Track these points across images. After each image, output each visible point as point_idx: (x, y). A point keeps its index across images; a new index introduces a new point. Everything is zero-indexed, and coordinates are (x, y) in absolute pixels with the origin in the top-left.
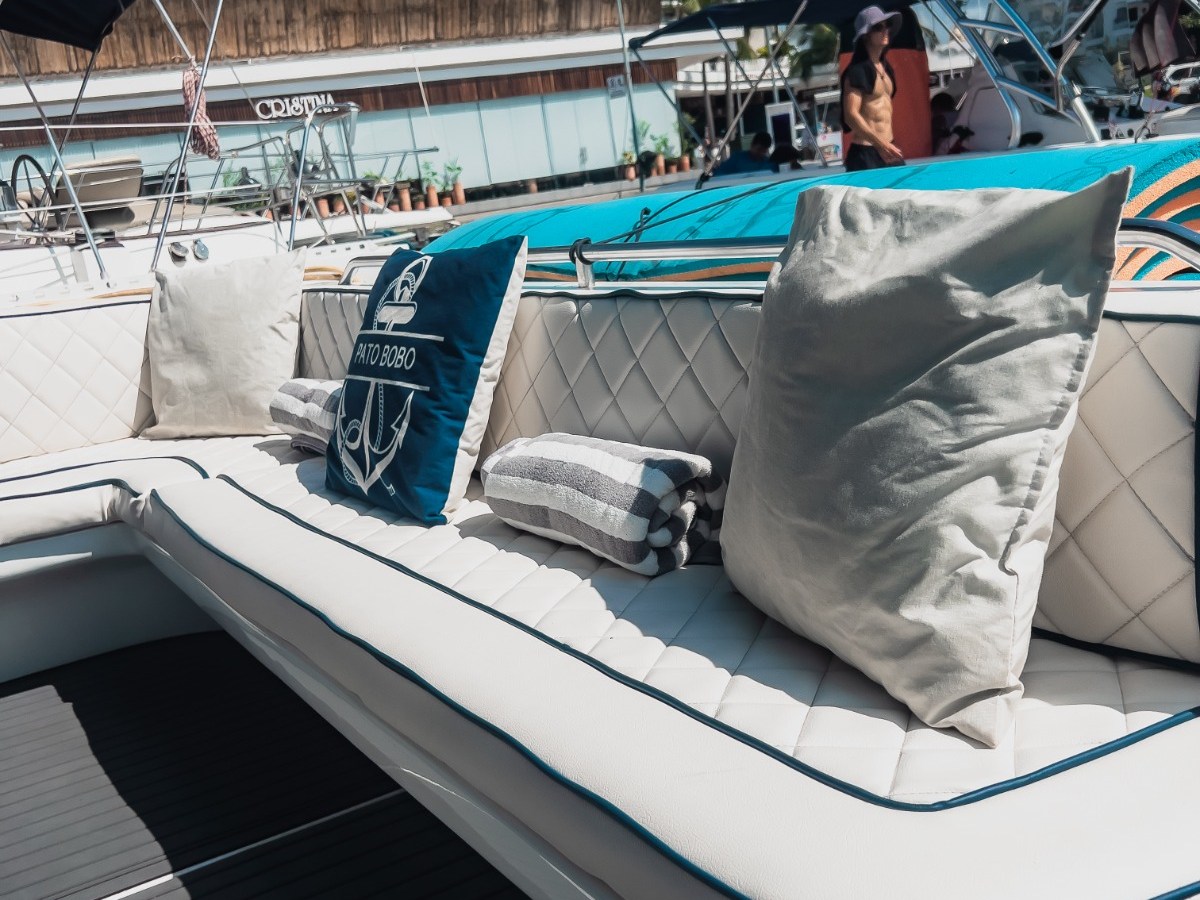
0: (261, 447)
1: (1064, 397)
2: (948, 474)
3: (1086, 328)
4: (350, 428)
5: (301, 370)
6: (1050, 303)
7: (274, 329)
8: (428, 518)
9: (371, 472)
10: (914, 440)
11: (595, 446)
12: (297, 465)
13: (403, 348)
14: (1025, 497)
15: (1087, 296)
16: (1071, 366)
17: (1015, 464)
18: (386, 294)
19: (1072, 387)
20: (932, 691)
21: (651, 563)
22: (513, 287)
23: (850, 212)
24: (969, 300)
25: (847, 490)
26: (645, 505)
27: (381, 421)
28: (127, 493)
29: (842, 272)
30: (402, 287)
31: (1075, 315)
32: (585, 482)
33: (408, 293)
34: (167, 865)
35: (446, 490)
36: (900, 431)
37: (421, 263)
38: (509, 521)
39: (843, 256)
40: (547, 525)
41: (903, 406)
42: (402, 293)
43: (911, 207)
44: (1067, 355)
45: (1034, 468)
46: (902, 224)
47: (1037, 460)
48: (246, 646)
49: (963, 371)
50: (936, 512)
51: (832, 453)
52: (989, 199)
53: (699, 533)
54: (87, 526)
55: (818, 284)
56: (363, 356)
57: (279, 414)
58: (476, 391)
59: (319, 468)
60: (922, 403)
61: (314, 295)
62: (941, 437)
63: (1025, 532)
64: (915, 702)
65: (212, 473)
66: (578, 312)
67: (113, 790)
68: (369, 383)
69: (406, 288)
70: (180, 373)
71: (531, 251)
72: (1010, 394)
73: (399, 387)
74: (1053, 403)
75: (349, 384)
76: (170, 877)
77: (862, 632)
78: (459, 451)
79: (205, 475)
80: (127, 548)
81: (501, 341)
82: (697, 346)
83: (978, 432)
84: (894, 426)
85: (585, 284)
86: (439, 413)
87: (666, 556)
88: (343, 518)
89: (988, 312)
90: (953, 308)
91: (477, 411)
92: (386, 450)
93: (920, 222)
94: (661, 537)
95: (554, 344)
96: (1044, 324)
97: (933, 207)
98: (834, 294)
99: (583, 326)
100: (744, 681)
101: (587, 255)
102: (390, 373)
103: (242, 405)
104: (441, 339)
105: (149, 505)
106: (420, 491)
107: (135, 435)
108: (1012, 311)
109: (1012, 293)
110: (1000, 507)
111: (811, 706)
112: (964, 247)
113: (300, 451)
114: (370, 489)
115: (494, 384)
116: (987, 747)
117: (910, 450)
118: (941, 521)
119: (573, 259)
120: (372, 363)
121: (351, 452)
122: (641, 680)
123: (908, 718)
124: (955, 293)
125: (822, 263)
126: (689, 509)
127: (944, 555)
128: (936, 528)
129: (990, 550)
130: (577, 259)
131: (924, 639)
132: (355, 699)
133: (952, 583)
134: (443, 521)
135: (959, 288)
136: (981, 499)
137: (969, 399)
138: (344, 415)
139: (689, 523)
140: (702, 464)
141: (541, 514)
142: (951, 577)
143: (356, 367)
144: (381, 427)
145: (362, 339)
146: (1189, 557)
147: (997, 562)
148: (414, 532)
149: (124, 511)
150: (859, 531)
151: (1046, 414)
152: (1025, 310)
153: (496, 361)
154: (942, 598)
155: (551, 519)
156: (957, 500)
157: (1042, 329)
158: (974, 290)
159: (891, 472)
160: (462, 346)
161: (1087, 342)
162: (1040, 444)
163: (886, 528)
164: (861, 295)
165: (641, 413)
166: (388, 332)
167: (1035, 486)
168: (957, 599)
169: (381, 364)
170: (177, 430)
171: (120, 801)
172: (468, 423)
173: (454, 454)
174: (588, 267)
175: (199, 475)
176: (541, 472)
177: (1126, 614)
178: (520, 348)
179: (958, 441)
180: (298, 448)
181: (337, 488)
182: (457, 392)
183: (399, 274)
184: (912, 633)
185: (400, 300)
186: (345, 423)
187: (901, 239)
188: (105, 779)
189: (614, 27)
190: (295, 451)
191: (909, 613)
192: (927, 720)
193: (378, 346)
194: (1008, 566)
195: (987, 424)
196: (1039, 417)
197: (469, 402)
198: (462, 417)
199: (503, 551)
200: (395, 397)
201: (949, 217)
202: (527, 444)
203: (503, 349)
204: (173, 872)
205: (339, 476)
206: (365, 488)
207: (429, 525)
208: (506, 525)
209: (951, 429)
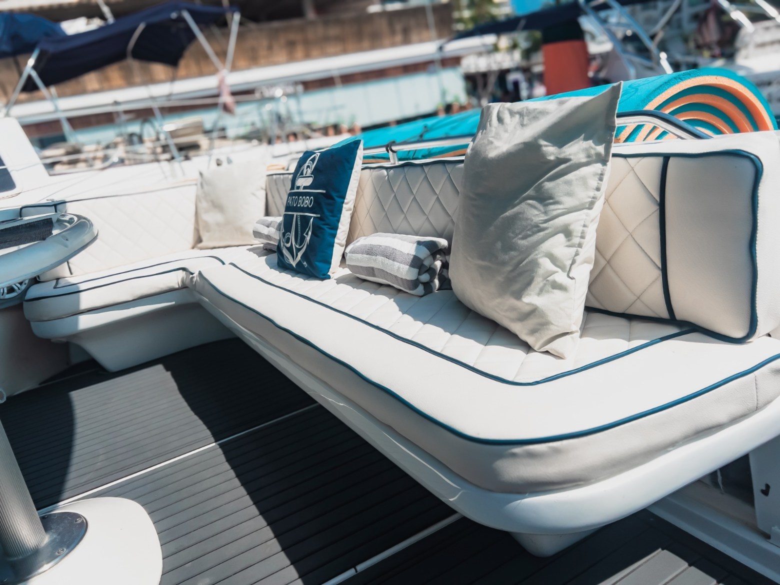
0: (250, 250)
1: (595, 194)
2: (542, 234)
3: (604, 161)
4: (286, 237)
5: (267, 213)
6: (586, 150)
7: (254, 194)
8: (322, 276)
9: (296, 258)
10: (527, 219)
11: (394, 237)
12: (265, 257)
13: (308, 197)
14: (578, 243)
15: (604, 145)
16: (597, 179)
17: (572, 227)
18: (300, 173)
19: (598, 189)
20: (537, 335)
21: (420, 290)
22: (357, 165)
23: (501, 115)
24: (551, 151)
25: (499, 245)
26: (416, 263)
27: (299, 233)
28: (188, 273)
29: (497, 143)
30: (307, 168)
31: (598, 155)
32: (389, 254)
33: (309, 171)
34: (212, 439)
35: (330, 263)
36: (521, 216)
37: (315, 156)
38: (358, 275)
39: (497, 136)
40: (374, 276)
41: (523, 204)
42: (307, 172)
43: (527, 110)
44: (595, 174)
45: (581, 228)
46: (523, 118)
47: (583, 224)
48: (244, 340)
49: (548, 185)
50: (537, 252)
51: (492, 228)
52: (561, 103)
53: (443, 275)
54: (172, 290)
55: (486, 150)
56: (291, 203)
57: (257, 234)
58: (342, 215)
59: (274, 257)
60: (530, 202)
61: (271, 177)
62: (538, 217)
63: (579, 259)
64: (530, 340)
65: (227, 262)
66: (388, 175)
67: (188, 408)
68: (293, 215)
69: (308, 169)
70: (211, 217)
71: (364, 149)
72: (569, 194)
73: (306, 216)
74: (589, 197)
75: (285, 216)
76: (214, 444)
77: (507, 310)
78: (335, 244)
79: (223, 263)
80: (190, 300)
81: (353, 191)
82: (440, 187)
83: (555, 213)
84: (518, 213)
85: (394, 161)
86: (325, 227)
87: (428, 286)
88: (285, 279)
89: (559, 156)
90: (543, 156)
91: (343, 225)
92: (302, 246)
93: (531, 116)
94: (425, 277)
95: (377, 191)
96: (584, 160)
97: (536, 109)
98: (492, 154)
99: (390, 182)
100: (456, 337)
101: (394, 148)
102: (302, 210)
103: (240, 230)
104: (324, 192)
105: (198, 278)
106: (317, 263)
107: (193, 248)
108: (570, 155)
109: (569, 147)
110: (567, 248)
111: (485, 345)
112: (548, 126)
113: (267, 251)
114: (297, 265)
115: (351, 212)
116: (562, 358)
117: (524, 223)
118: (539, 256)
119: (388, 151)
120: (295, 205)
121: (287, 248)
122: (410, 339)
123: (528, 348)
124: (544, 149)
125: (488, 140)
126: (438, 264)
127: (541, 271)
128: (537, 259)
129: (563, 268)
130: (390, 151)
131: (533, 311)
132: (288, 357)
133: (545, 285)
134: (329, 277)
135: (546, 146)
136: (557, 245)
137: (551, 198)
138: (283, 231)
139: (438, 270)
140: (443, 242)
141: (371, 271)
142: (545, 282)
143: (288, 208)
144: (299, 235)
145: (290, 195)
146: (659, 268)
147: (566, 274)
148: (316, 283)
149: (188, 282)
150: (504, 264)
151: (586, 203)
152: (575, 154)
153: (351, 201)
154: (541, 291)
155: (376, 272)
156: (546, 246)
157: (583, 163)
158: (553, 146)
159: (517, 235)
160: (334, 195)
161: (605, 167)
162: (584, 217)
163: (515, 261)
164: (503, 153)
165: (418, 221)
166: (301, 190)
167: (583, 237)
168: (548, 292)
169: (299, 206)
170: (212, 245)
171: (192, 413)
172: (339, 231)
173: (333, 246)
174: (395, 154)
175: (220, 263)
176: (370, 251)
177: (633, 298)
178: (363, 195)
179: (546, 218)
180: (266, 249)
181: (283, 266)
182: (333, 216)
183: (305, 163)
184: (527, 309)
185: (306, 174)
186: (284, 235)
187: (523, 125)
188: (185, 404)
189: (429, 40)
190: (265, 251)
191: (527, 299)
192: (536, 348)
193: (297, 197)
194: (571, 275)
195: (559, 209)
196: (583, 204)
197: (338, 221)
198: (336, 228)
199: (355, 289)
200: (305, 220)
201: (543, 113)
202: (365, 239)
203: (354, 195)
204: (216, 442)
205: (283, 260)
206: (294, 264)
207: (322, 279)
208: (358, 278)
209: (543, 213)
